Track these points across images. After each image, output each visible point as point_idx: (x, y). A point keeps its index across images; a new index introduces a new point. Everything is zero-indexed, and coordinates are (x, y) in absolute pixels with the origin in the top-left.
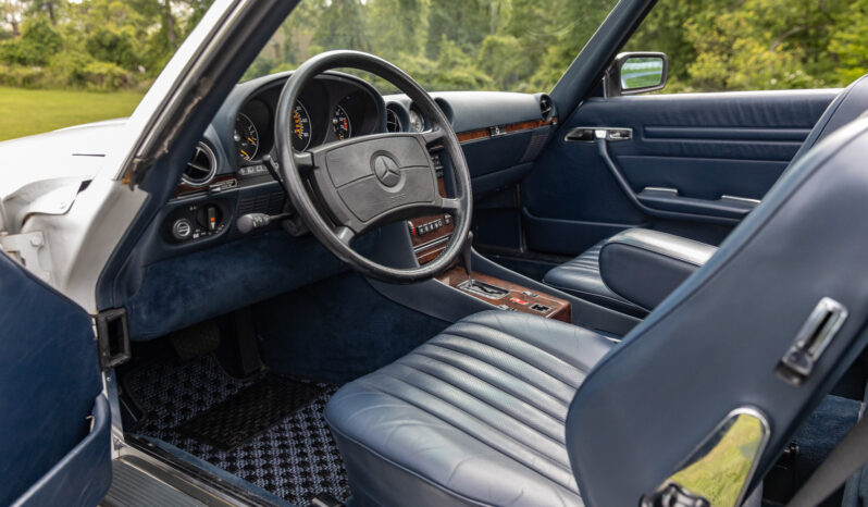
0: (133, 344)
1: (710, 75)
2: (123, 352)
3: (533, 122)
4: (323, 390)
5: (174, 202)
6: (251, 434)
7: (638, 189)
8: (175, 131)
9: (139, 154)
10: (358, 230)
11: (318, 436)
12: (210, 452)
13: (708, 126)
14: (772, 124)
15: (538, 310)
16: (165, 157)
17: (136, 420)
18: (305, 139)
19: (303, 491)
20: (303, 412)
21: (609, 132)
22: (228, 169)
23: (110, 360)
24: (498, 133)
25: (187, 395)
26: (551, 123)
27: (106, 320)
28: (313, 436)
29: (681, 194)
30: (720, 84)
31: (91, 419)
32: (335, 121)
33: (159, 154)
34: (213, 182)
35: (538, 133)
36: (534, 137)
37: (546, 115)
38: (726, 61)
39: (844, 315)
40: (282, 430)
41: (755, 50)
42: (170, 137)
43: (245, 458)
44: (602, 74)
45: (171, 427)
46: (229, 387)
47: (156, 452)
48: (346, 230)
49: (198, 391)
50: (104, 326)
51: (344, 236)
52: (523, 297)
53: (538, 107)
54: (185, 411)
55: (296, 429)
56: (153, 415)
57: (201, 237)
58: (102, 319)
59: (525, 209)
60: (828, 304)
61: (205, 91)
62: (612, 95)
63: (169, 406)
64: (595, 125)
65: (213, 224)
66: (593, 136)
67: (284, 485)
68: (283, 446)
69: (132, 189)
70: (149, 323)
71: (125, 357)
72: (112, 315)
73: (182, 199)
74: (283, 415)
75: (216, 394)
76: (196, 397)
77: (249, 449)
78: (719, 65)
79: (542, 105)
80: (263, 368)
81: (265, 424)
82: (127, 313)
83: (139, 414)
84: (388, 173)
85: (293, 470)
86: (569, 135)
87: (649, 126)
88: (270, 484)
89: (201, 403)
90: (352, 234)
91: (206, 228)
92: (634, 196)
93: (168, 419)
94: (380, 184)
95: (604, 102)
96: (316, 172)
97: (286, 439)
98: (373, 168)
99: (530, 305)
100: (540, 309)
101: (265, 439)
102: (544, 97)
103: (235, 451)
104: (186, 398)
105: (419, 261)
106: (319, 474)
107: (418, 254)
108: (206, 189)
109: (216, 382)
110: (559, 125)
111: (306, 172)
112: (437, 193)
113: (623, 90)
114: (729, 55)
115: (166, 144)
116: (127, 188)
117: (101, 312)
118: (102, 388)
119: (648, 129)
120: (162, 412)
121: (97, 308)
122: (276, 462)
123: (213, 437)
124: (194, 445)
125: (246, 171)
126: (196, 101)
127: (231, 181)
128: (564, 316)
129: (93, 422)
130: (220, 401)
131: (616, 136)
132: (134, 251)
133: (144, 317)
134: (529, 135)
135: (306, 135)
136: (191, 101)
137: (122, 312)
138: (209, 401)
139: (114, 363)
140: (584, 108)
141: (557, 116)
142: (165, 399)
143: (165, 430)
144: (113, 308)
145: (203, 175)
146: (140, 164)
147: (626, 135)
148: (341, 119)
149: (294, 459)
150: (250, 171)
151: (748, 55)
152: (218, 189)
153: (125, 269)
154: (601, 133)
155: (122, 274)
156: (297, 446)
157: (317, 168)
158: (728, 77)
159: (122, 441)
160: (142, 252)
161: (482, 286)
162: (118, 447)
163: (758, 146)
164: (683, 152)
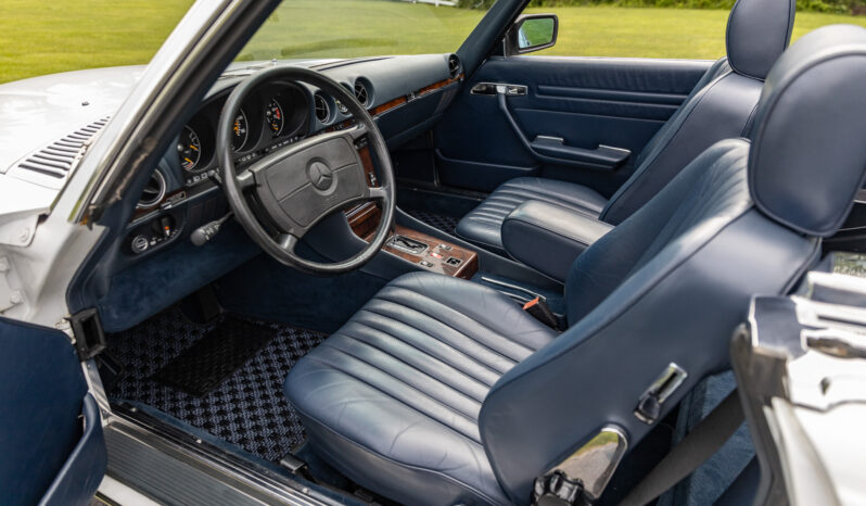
0: (107, 335)
2: (99, 343)
3: (444, 81)
4: (276, 331)
5: (131, 226)
6: (219, 379)
7: (532, 138)
8: (125, 181)
9: (93, 202)
10: (300, 236)
11: (276, 377)
12: (185, 399)
13: (590, 87)
14: (642, 88)
16: (117, 203)
17: (115, 373)
18: (243, 135)
19: (269, 432)
20: (262, 354)
21: (509, 88)
22: (177, 186)
23: (89, 353)
24: (414, 98)
25: (158, 346)
26: (459, 79)
27: (80, 321)
28: (272, 378)
29: (566, 143)
31: (82, 418)
32: (269, 113)
33: (112, 200)
34: (164, 201)
35: (447, 90)
36: (444, 94)
37: (453, 74)
39: (685, 375)
40: (244, 374)
42: (122, 187)
43: (217, 403)
44: (503, 36)
45: (148, 376)
46: (194, 332)
47: (139, 417)
48: (290, 237)
49: (167, 340)
50: (79, 327)
51: (287, 243)
52: (441, 250)
53: (447, 66)
54: (158, 360)
55: (257, 372)
56: (130, 368)
57: (158, 243)
58: (76, 321)
59: (437, 151)
60: (673, 366)
61: (150, 148)
62: (511, 54)
63: (143, 357)
64: (497, 81)
65: (168, 232)
66: (494, 91)
67: (253, 428)
68: (248, 390)
69: (91, 228)
70: (119, 320)
71: (102, 348)
72: (85, 315)
73: (137, 221)
74: (245, 359)
75: (183, 341)
76: (165, 346)
77: (219, 394)
79: (451, 65)
80: (222, 310)
81: (230, 369)
82: (98, 312)
83: (118, 369)
84: (323, 178)
85: (259, 412)
86: (474, 88)
87: (544, 84)
88: (241, 427)
89: (171, 351)
90: (295, 240)
91: (162, 235)
92: (528, 144)
93: (144, 370)
94: (316, 190)
95: (503, 61)
96: (259, 189)
97: (249, 382)
98: (309, 177)
99: (445, 259)
100: (453, 262)
101: (232, 384)
102: (453, 57)
103: (208, 397)
104: (157, 348)
105: (351, 225)
106: (281, 414)
107: (350, 219)
108: (158, 207)
109: (182, 330)
110: (465, 80)
111: (249, 191)
113: (520, 49)
115: (118, 191)
116: (85, 228)
117: (73, 315)
118: (87, 388)
119: (541, 87)
120: (137, 363)
121: (70, 312)
122: (243, 405)
123: (186, 384)
124: (171, 394)
125: (193, 181)
126: (142, 157)
127: (180, 194)
129: (85, 421)
130: (188, 347)
131: (514, 91)
132: (98, 266)
133: (115, 316)
134: (440, 93)
135: (243, 131)
136: (138, 157)
137: (93, 311)
138: (178, 348)
139: (93, 354)
140: (488, 65)
141: (464, 72)
142: (138, 352)
143: (143, 380)
144: (84, 309)
145: (154, 196)
146: (95, 210)
147: (522, 90)
148: (274, 110)
149: (259, 402)
150: (196, 180)
152: (170, 207)
153: (91, 279)
154: (501, 89)
155: (88, 283)
156: (259, 388)
157: (259, 186)
159: (108, 411)
160: (105, 266)
161: (405, 241)
162: (106, 416)
163: (630, 106)
164: (568, 107)
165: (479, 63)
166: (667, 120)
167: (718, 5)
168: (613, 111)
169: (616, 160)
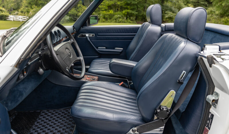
1: (73, 14)
7: (97, 48)
8: (33, 50)
9: (21, 58)
10: (69, 69)
15: (94, 80)
21: (89, 35)
26: (75, 33)
29: (106, 48)
30: (76, 16)
33: (28, 57)
38: (76, 10)
41: (83, 7)
42: (32, 52)
44: (86, 21)
52: (88, 77)
60: (184, 71)
64: (86, 33)
65: (25, 74)
66: (85, 36)
78: (75, 11)
79: (73, 29)
84: (69, 53)
86: (79, 36)
87: (99, 33)
92: (97, 50)
95: (87, 28)
99: (91, 79)
100: (94, 79)
102: (73, 26)
110: (77, 33)
112: (76, 56)
113: (90, 24)
114: (77, 8)
116: (15, 68)
119: (99, 34)
128: (98, 80)
131: (91, 36)
140: (83, 29)
147: (93, 35)
151: (82, 8)
154: (87, 35)
157: (58, 55)
158: (77, 14)
163: (122, 37)
164: (106, 39)
165: (80, 29)
166: (132, 40)
167: (107, 22)
168: (118, 39)
169: (120, 51)
